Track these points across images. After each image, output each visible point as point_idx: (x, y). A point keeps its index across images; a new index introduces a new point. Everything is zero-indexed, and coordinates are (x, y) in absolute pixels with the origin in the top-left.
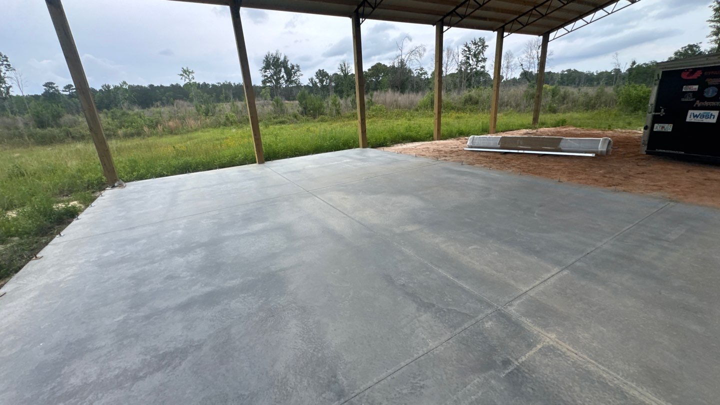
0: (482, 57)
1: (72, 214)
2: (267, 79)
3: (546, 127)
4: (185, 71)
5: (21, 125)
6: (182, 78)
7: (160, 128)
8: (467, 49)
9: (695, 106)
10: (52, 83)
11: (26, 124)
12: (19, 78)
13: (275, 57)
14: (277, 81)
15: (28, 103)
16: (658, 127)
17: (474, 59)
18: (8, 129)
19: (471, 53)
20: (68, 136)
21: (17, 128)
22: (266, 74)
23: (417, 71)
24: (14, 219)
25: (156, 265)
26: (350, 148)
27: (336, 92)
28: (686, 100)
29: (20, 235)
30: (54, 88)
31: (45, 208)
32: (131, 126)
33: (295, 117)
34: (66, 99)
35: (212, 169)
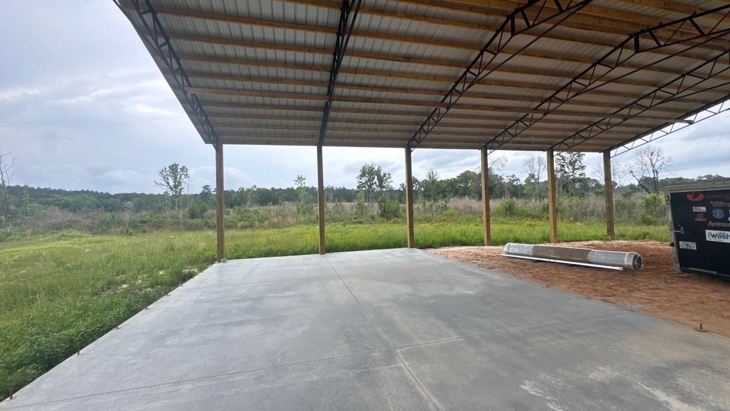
0: (580, 165)
1: (191, 276)
2: (361, 185)
3: (623, 240)
4: (299, 178)
5: (181, 216)
6: (296, 184)
7: (266, 222)
8: (561, 158)
9: (709, 226)
10: (208, 186)
11: (184, 215)
12: (190, 182)
13: (370, 168)
14: (370, 186)
15: (190, 200)
16: (683, 245)
17: (570, 167)
18: (173, 218)
19: (566, 161)
20: (206, 225)
21: (178, 218)
22: (361, 180)
23: (508, 177)
24: (162, 275)
25: (223, 306)
26: (400, 247)
27: (425, 196)
28: (699, 220)
29: (162, 285)
30: (208, 189)
31: (179, 270)
32: (248, 220)
33: (373, 218)
34: (214, 197)
35: (287, 256)
